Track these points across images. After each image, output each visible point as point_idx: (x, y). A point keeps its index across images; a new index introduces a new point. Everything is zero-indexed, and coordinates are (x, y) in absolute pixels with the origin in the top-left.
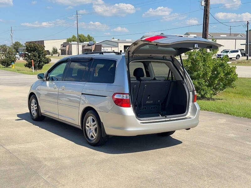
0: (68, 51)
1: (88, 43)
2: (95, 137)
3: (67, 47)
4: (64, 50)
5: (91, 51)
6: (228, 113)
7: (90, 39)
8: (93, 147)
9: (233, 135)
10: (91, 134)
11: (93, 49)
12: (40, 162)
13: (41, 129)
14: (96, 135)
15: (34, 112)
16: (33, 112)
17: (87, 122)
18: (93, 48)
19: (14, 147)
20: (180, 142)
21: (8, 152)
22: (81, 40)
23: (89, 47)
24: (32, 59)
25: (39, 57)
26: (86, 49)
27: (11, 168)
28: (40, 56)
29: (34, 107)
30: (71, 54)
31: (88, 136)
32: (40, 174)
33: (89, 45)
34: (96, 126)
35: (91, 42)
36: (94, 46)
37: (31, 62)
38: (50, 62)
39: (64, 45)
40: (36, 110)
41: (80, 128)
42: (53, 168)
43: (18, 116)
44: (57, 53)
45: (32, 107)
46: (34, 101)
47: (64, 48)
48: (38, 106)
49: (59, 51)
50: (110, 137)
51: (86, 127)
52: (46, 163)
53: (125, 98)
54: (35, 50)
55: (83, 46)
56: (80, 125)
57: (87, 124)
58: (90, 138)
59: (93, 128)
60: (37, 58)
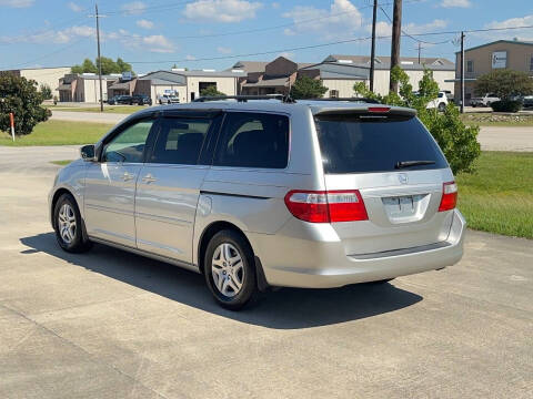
0: (75, 94)
1: (120, 75)
2: (237, 291)
3: (74, 84)
4: (65, 91)
5: (128, 93)
6: (481, 229)
7: (122, 67)
8: (235, 314)
9: (520, 278)
10: (228, 283)
11: (132, 90)
12: (130, 353)
13: (89, 271)
14: (240, 286)
15: (68, 234)
16: (66, 233)
17: (215, 255)
18: (132, 86)
19: (53, 318)
20: (419, 299)
21: (43, 330)
22: (103, 68)
23: (124, 86)
24: (10, 112)
25: (24, 107)
26: (115, 90)
27: (69, 370)
28: (25, 104)
29: (67, 222)
30: (83, 100)
31: (219, 288)
32: (146, 384)
33: (122, 81)
34: (241, 265)
35: (127, 74)
36: (134, 82)
37: (9, 118)
38: (50, 118)
39: (66, 81)
40: (73, 228)
41: (197, 269)
42: (167, 367)
43: (25, 241)
44: (51, 97)
45: (61, 223)
46: (66, 207)
47: (66, 87)
48: (79, 219)
49: (56, 94)
50: (274, 290)
51: (213, 268)
52: (145, 355)
53: (315, 202)
54: (16, 90)
55: (109, 84)
56: (196, 262)
57: (214, 262)
58: (223, 292)
59: (232, 271)
60: (20, 108)
